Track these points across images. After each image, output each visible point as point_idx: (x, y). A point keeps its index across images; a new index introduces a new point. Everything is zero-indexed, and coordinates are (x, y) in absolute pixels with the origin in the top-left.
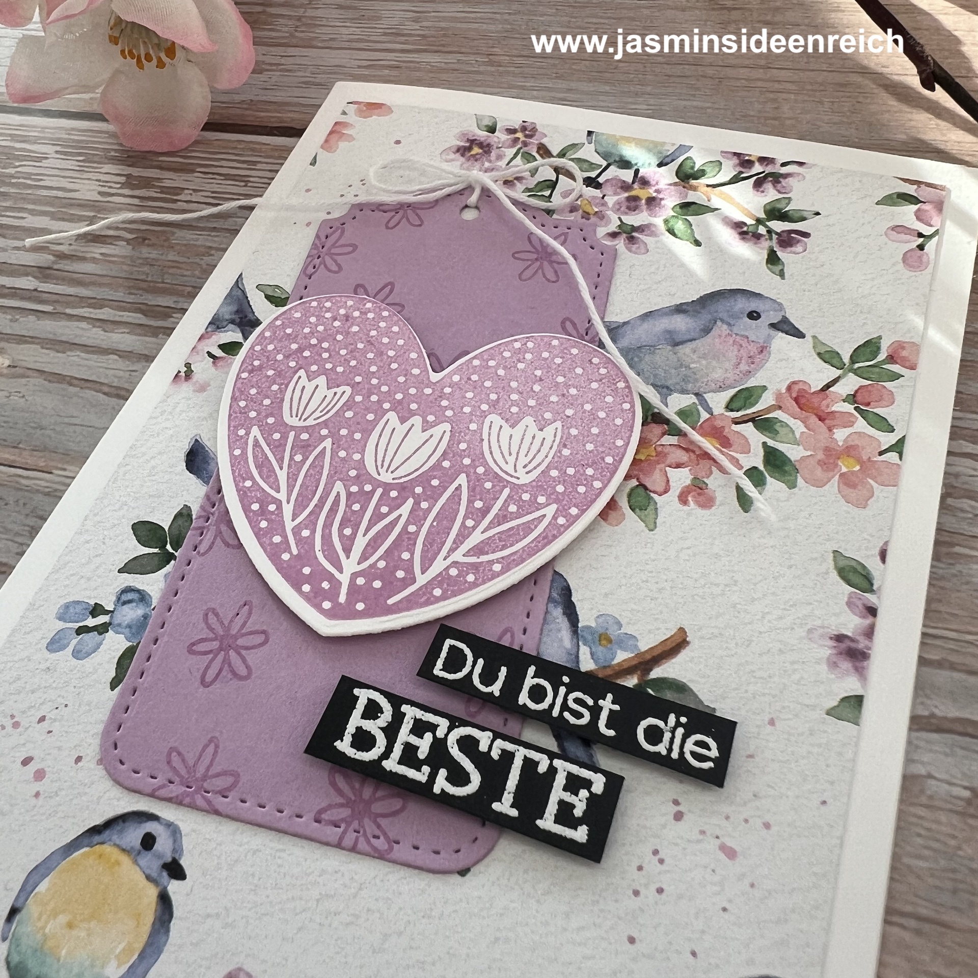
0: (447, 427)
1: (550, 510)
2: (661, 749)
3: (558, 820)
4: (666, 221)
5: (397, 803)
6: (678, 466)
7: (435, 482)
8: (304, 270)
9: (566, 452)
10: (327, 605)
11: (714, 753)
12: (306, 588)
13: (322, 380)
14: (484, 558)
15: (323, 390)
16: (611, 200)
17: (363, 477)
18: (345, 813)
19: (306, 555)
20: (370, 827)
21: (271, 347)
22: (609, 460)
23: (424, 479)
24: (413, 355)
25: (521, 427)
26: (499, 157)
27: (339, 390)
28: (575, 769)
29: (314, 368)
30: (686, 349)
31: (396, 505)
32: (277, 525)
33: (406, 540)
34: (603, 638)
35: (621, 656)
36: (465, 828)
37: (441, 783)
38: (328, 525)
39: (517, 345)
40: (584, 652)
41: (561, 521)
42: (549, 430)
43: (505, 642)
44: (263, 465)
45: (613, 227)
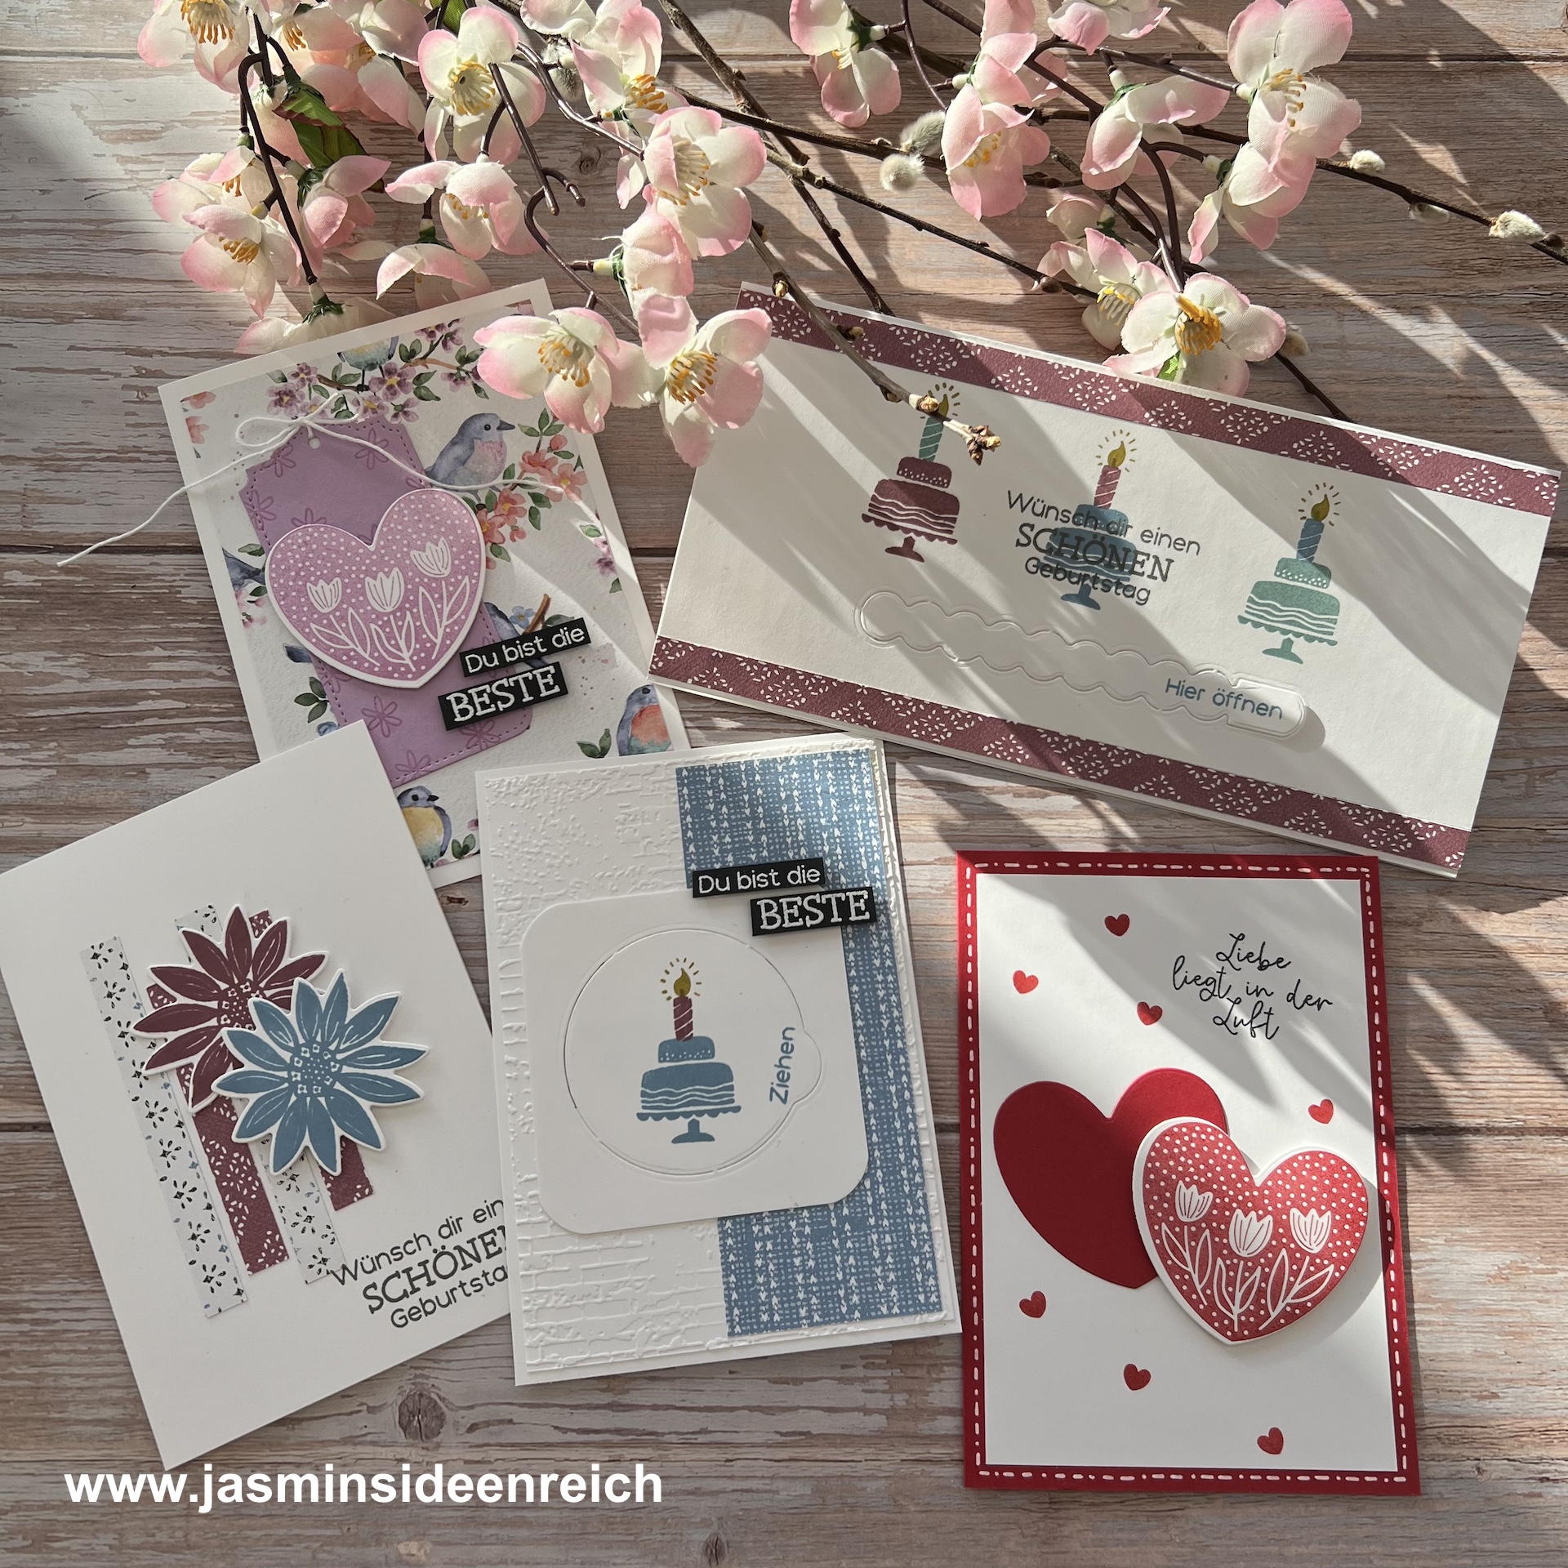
0: (396, 569)
1: (466, 580)
2: (564, 643)
3: (547, 690)
4: (415, 393)
5: (491, 724)
6: (502, 525)
7: (412, 598)
8: (256, 528)
9: (455, 549)
10: (410, 676)
11: (582, 633)
12: (396, 675)
13: (321, 582)
14: (456, 617)
15: (327, 588)
16: (380, 394)
17: (379, 616)
18: (476, 739)
19: (385, 663)
20: (488, 738)
21: (282, 581)
22: (474, 542)
23: (406, 599)
24: (354, 543)
25: (427, 549)
26: (302, 396)
27: (334, 582)
28: (541, 670)
29: (313, 578)
30: (469, 464)
31: (403, 618)
32: (362, 660)
33: (419, 630)
34: (520, 617)
35: (531, 619)
36: (520, 714)
37: (501, 707)
38: (383, 646)
39: (396, 509)
40: (517, 627)
41: (474, 581)
42: (441, 544)
43: (486, 644)
44: (331, 638)
45: (392, 411)
